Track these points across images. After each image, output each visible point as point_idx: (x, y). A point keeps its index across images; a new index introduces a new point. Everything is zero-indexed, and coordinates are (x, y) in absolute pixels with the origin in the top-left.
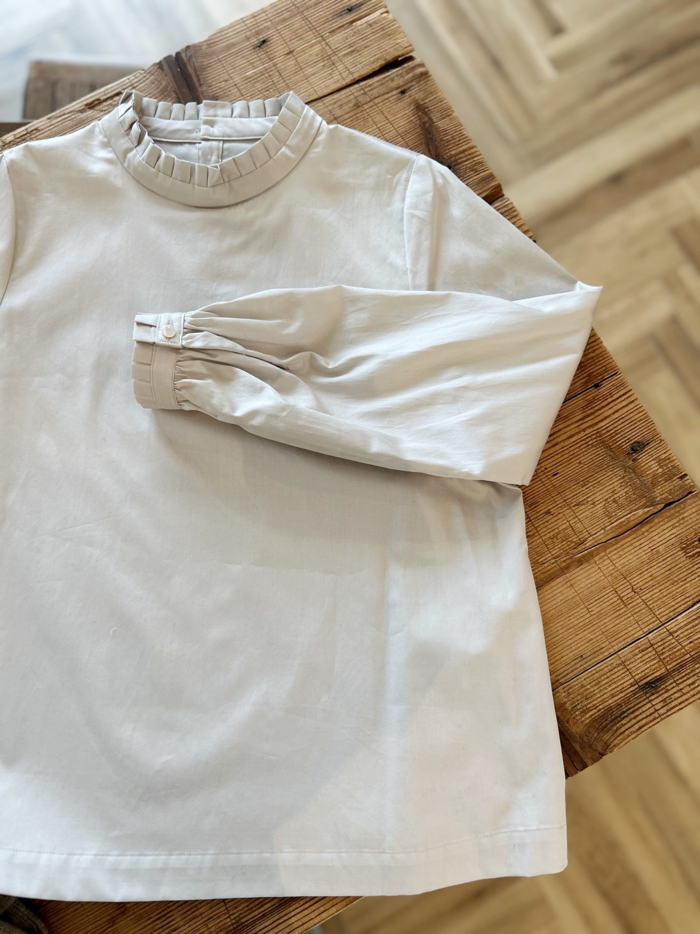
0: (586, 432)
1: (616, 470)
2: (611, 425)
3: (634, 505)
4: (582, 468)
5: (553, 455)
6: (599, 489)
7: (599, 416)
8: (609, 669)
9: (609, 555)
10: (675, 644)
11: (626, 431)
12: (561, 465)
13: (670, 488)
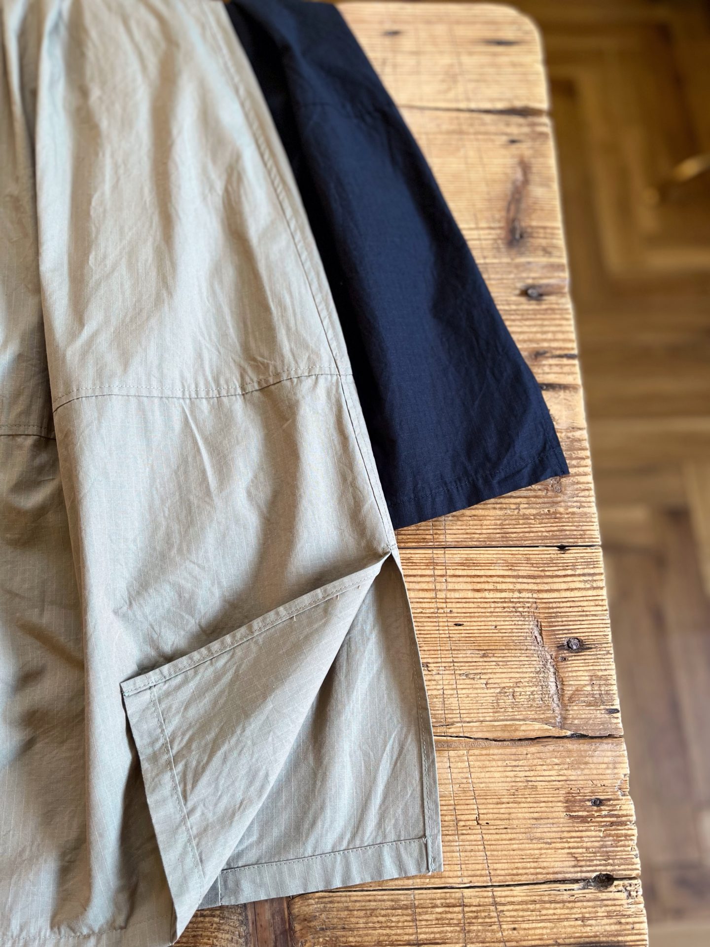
0: (521, 595)
1: (533, 659)
2: (555, 602)
3: (533, 713)
4: (494, 635)
5: (468, 600)
6: (501, 670)
7: (546, 583)
8: (393, 905)
9: (471, 758)
10: (493, 920)
11: (569, 619)
12: (471, 617)
13: (589, 716)
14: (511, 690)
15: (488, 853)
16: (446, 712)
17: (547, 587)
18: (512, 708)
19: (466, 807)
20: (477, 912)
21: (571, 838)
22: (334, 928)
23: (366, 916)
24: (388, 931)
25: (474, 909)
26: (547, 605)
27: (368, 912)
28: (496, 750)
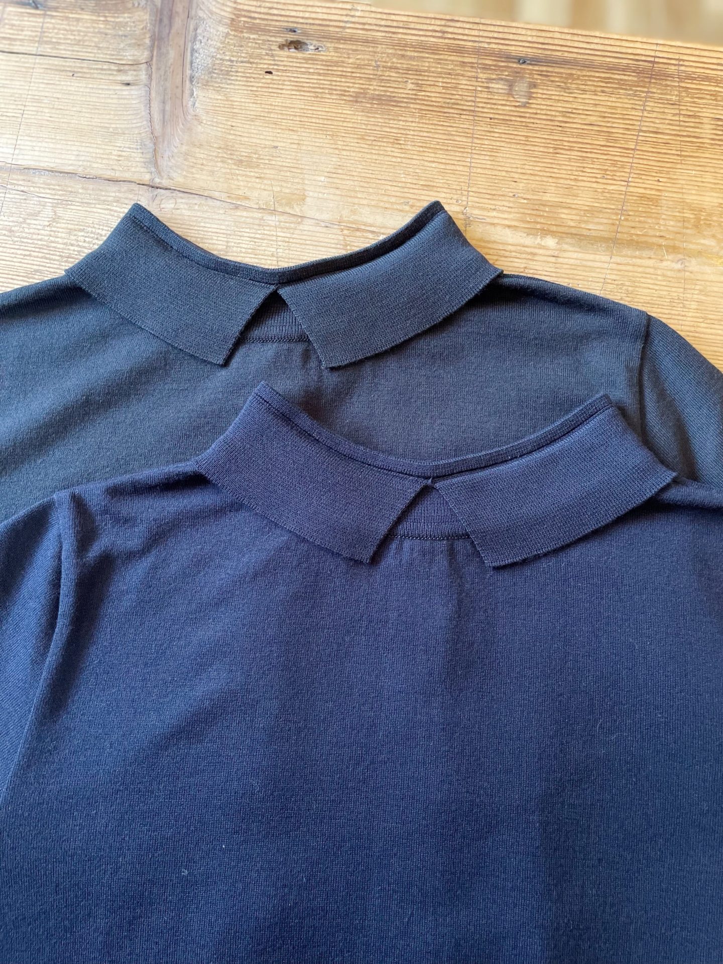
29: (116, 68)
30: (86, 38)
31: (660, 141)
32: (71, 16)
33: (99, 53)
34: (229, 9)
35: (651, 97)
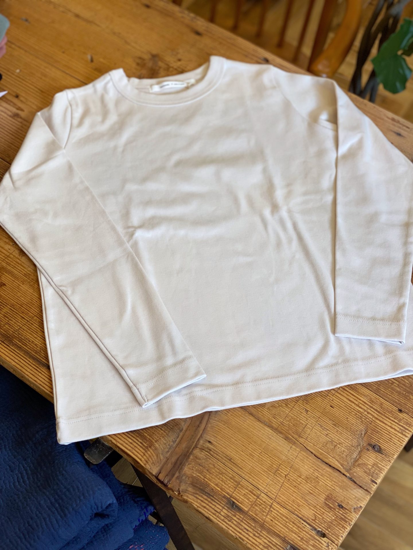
0: (368, 415)
1: (354, 440)
2: (381, 427)
3: (339, 458)
4: (344, 421)
5: (343, 401)
6: (337, 434)
7: (383, 418)
8: (231, 477)
9: (300, 454)
10: (266, 511)
11: (382, 437)
12: (339, 408)
13: (362, 476)
14: (336, 444)
15: (281, 489)
16: (303, 432)
17: (381, 419)
18: (331, 450)
19: (285, 468)
20: (262, 504)
21: (320, 510)
22: (204, 468)
23: (219, 473)
24: (223, 484)
25: (261, 501)
26: (377, 426)
27: (221, 472)
28: (312, 458)
29: (211, 452)
30: (217, 474)
31: (25, 315)
32: (219, 489)
33: (215, 463)
34: (149, 452)
35: (14, 330)
